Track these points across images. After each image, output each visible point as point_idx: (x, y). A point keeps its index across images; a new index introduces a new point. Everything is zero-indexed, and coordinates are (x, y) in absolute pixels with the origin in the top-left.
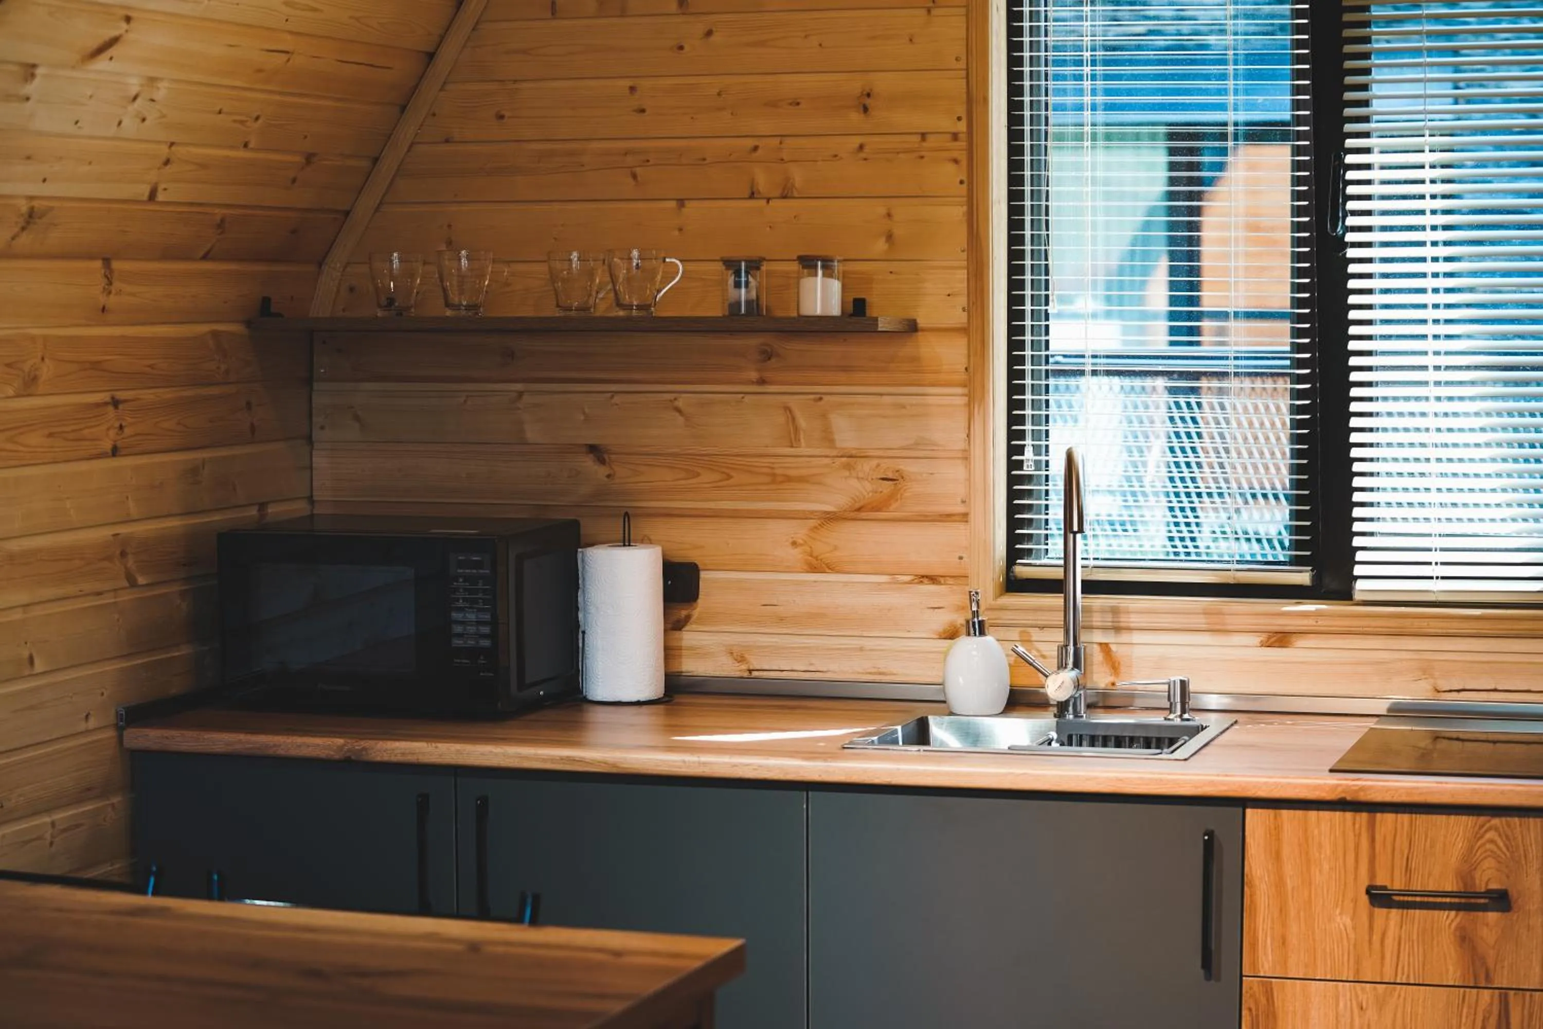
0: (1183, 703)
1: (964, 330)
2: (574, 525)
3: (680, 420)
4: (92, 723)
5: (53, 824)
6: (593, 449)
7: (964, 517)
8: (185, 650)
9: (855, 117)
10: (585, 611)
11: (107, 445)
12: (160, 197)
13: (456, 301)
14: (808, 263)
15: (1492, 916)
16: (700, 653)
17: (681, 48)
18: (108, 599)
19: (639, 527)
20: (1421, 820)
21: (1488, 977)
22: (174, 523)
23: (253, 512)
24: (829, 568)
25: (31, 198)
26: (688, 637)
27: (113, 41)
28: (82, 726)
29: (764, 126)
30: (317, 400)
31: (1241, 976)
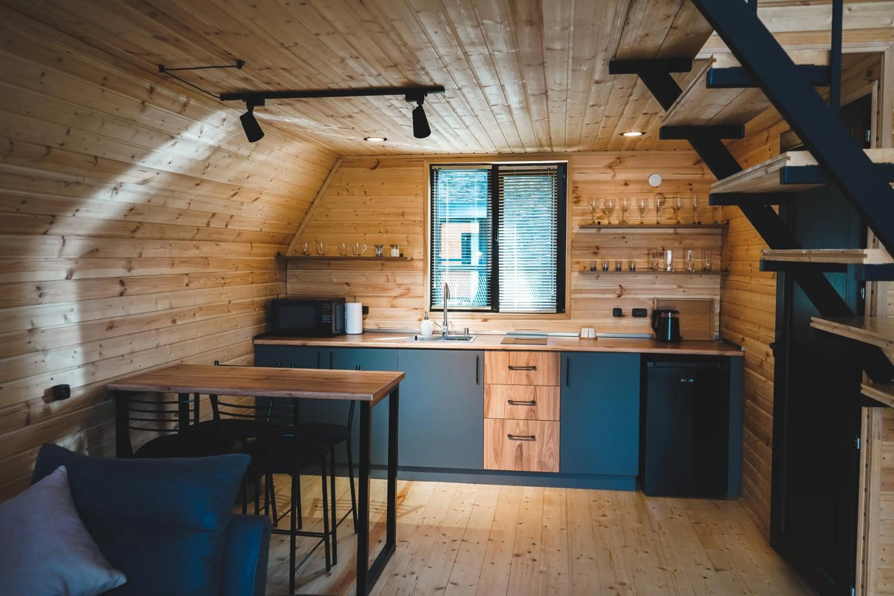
0: (468, 332)
1: (422, 260)
2: (344, 299)
3: (365, 278)
4: (248, 339)
5: (241, 360)
6: (347, 284)
7: (423, 297)
8: (264, 324)
9: (401, 217)
10: (347, 316)
11: (251, 282)
12: (262, 231)
13: (320, 253)
14: (392, 246)
15: (533, 371)
16: (368, 324)
17: (365, 203)
18: (251, 313)
19: (357, 299)
20: (519, 353)
21: (532, 383)
22: (263, 298)
23: (276, 296)
24: (396, 307)
25: (240, 230)
26: (367, 321)
27: (258, 198)
28: (246, 339)
29: (382, 218)
30: (288, 273)
31: (484, 384)
